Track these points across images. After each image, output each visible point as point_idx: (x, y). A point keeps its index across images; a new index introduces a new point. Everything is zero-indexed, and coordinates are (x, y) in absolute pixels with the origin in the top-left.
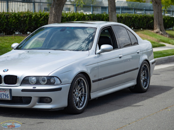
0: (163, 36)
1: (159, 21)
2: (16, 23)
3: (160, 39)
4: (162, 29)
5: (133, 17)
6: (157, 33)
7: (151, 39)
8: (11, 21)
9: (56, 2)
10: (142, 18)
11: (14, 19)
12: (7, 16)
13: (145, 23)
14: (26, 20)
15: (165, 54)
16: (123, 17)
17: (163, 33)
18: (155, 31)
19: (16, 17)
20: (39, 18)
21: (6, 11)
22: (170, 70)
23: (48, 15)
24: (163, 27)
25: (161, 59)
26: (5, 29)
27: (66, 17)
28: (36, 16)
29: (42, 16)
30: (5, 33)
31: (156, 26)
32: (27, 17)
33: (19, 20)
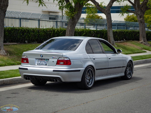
0: (145, 45)
1: (143, 35)
2: (44, 35)
3: (143, 47)
4: (145, 40)
5: (125, 32)
6: (141, 43)
7: (137, 47)
8: (41, 34)
9: (71, 22)
10: (131, 32)
11: (43, 33)
12: (38, 31)
13: (133, 36)
14: (51, 33)
15: (144, 57)
16: (118, 32)
17: (145, 43)
18: (140, 42)
19: (44, 32)
20: (60, 32)
21: (38, 27)
22: (144, 68)
23: (66, 30)
24: (146, 39)
25: (140, 61)
26: (37, 39)
27: (78, 32)
28: (58, 30)
29: (61, 31)
30: (37, 42)
31: (141, 38)
32: (52, 31)
33: (46, 33)
